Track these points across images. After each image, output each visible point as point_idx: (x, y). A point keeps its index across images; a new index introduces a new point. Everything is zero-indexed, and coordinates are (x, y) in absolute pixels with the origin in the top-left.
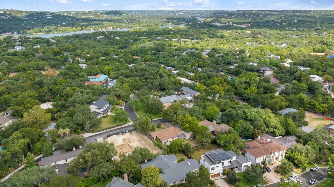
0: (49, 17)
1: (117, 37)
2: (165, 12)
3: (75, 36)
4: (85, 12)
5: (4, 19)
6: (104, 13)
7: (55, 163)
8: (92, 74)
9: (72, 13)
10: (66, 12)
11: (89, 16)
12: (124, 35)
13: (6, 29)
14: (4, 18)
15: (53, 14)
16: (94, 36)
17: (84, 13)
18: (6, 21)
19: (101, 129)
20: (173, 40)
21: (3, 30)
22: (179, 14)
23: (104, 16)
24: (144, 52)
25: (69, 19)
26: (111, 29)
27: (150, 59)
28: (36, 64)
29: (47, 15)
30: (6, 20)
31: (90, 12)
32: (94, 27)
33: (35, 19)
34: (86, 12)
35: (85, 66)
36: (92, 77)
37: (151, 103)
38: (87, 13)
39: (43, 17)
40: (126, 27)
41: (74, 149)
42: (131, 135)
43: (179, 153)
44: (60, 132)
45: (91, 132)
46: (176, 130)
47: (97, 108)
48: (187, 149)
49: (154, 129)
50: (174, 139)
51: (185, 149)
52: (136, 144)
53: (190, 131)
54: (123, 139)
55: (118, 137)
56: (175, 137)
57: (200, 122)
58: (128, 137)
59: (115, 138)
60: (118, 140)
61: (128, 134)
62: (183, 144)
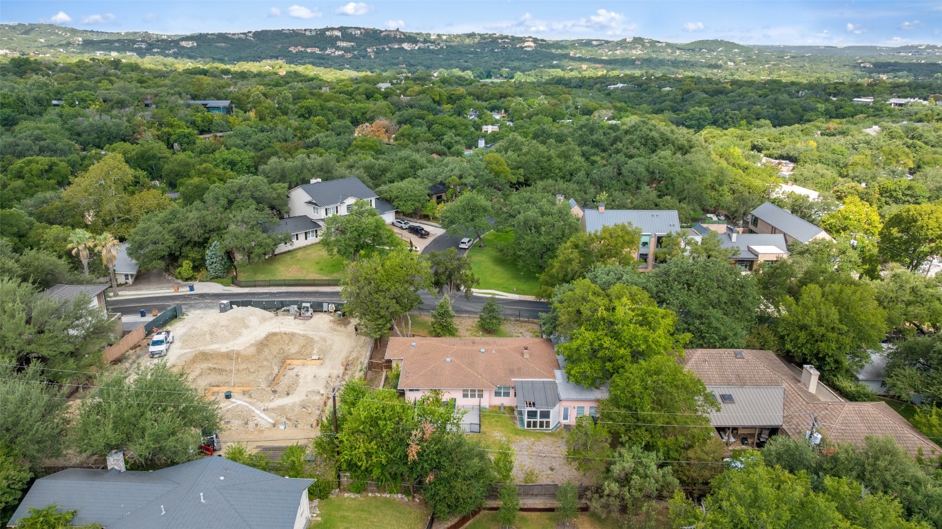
0: (530, 45)
4: (625, 40)
5: (430, 50)
9: (594, 43)
10: (578, 40)
11: (634, 51)
14: (431, 47)
16: (601, 83)
17: (621, 43)
29: (526, 44)
30: (433, 52)
31: (638, 40)
34: (628, 40)
38: (629, 43)
39: (515, 48)
42: (338, 328)
43: (406, 492)
44: (74, 245)
45: (222, 283)
46: (527, 356)
47: (310, 203)
48: (439, 480)
49: (443, 328)
50: (489, 400)
51: (430, 478)
52: (324, 372)
53: (594, 384)
54: (274, 334)
55: (264, 320)
56: (497, 394)
57: (699, 353)
58: (310, 333)
59: (243, 319)
60: (245, 332)
61: (322, 321)
62: (422, 440)
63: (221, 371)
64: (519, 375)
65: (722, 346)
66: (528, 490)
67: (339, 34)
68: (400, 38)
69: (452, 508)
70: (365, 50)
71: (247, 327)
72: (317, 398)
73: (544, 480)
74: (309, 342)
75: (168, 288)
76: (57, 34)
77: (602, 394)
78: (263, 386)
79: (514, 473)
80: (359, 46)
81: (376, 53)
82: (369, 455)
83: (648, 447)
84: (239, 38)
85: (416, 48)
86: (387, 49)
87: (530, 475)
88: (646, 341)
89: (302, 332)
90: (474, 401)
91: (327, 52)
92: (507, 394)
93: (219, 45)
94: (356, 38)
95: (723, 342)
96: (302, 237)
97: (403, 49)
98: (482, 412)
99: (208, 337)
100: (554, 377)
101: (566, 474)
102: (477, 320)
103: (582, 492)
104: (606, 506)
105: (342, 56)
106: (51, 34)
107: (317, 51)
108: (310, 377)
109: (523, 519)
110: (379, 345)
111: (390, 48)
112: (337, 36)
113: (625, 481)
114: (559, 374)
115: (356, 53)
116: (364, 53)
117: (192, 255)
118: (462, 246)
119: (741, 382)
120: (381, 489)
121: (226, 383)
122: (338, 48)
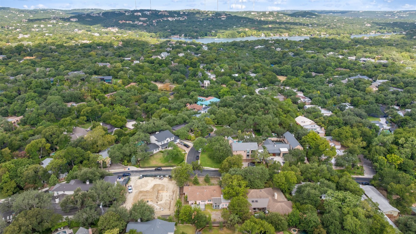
0: (224, 18)
1: (278, 48)
2: (378, 13)
3: (233, 44)
4: (266, 12)
6: (289, 15)
7: (64, 192)
8: (205, 95)
9: (252, 13)
10: (245, 12)
11: (269, 18)
12: (289, 46)
13: (176, 31)
14: (181, 19)
15: (229, 15)
16: (252, 45)
17: (264, 14)
18: (182, 22)
19: (148, 166)
20: (349, 57)
21: (174, 32)
22: (399, 17)
23: (287, 18)
24: (296, 72)
25: (243, 21)
26: (287, 35)
27: (292, 83)
28: (159, 75)
29: (222, 17)
31: (271, 13)
32: (265, 32)
33: (209, 21)
35: (208, 84)
36: (203, 98)
37: (215, 148)
38: (267, 14)
39: (217, 19)
40: (307, 34)
41: (88, 183)
42: (170, 182)
43: (191, 224)
44: (99, 160)
45: (136, 167)
46: (215, 192)
47: (156, 140)
48: (198, 222)
49: (196, 183)
50: (207, 202)
51: (196, 222)
52: (168, 194)
53: (228, 199)
54: (155, 185)
55: (152, 180)
56: (209, 201)
57: (253, 190)
58: (163, 184)
59: (147, 181)
60: (148, 184)
61: (166, 180)
62: (194, 215)
63: (145, 195)
64: (213, 197)
65: (258, 189)
66: (214, 223)
67: (140, 14)
68: (167, 15)
69: (200, 227)
70: (152, 21)
71: (148, 183)
72: (168, 201)
73: (218, 221)
74: (164, 186)
75: (122, 169)
76: (12, 13)
77: (230, 201)
78: (155, 198)
79: (212, 219)
80: (149, 19)
81: (157, 23)
82: (185, 218)
83: (237, 214)
84: (96, 16)
85: (174, 20)
86: (162, 21)
87: (215, 220)
88: (239, 190)
89: (162, 184)
90: (204, 203)
91: (135, 23)
92: (211, 201)
93: (87, 19)
94: (148, 16)
95: (258, 188)
96: (155, 150)
97: (168, 20)
98: (205, 205)
99: (141, 187)
100: (221, 197)
101: (221, 219)
102: (204, 178)
103: (224, 223)
104: (228, 225)
105: (142, 25)
106: (10, 13)
107: (131, 22)
108: (165, 195)
109: (213, 228)
110: (181, 189)
111: (163, 20)
112: (139, 15)
113: (231, 221)
114: (222, 196)
115: (148, 23)
116: (151, 23)
117: (127, 159)
118: (199, 151)
119: (260, 197)
120: (186, 223)
121: (147, 198)
122: (140, 21)
